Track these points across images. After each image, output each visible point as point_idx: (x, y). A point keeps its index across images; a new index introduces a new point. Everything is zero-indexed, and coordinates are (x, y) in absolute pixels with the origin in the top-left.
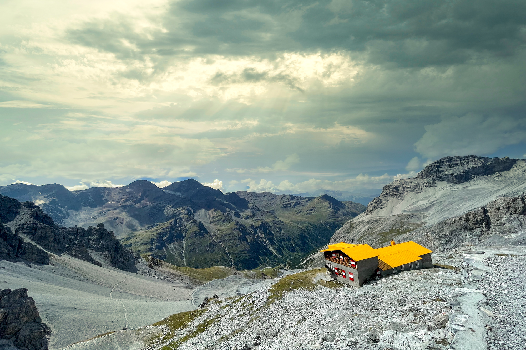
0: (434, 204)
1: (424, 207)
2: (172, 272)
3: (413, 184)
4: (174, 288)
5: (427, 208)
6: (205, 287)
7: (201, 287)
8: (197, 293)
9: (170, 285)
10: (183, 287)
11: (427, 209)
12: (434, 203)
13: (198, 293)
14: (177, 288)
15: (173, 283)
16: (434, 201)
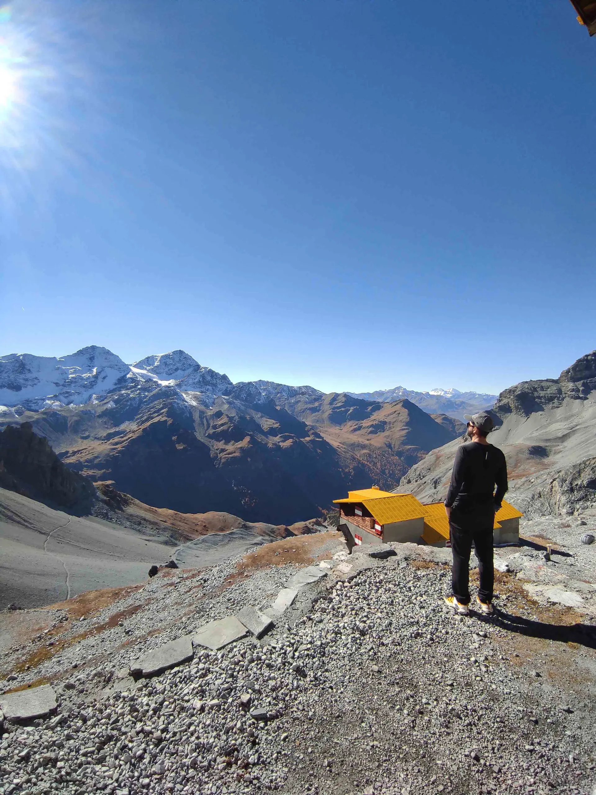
0: (575, 430)
1: (560, 435)
2: (143, 515)
3: (549, 391)
4: (147, 542)
5: (564, 436)
6: (195, 544)
7: (189, 543)
8: (181, 553)
9: (140, 537)
10: (161, 543)
11: (564, 438)
12: (578, 427)
13: (184, 554)
14: (151, 543)
15: (144, 533)
16: (577, 426)
